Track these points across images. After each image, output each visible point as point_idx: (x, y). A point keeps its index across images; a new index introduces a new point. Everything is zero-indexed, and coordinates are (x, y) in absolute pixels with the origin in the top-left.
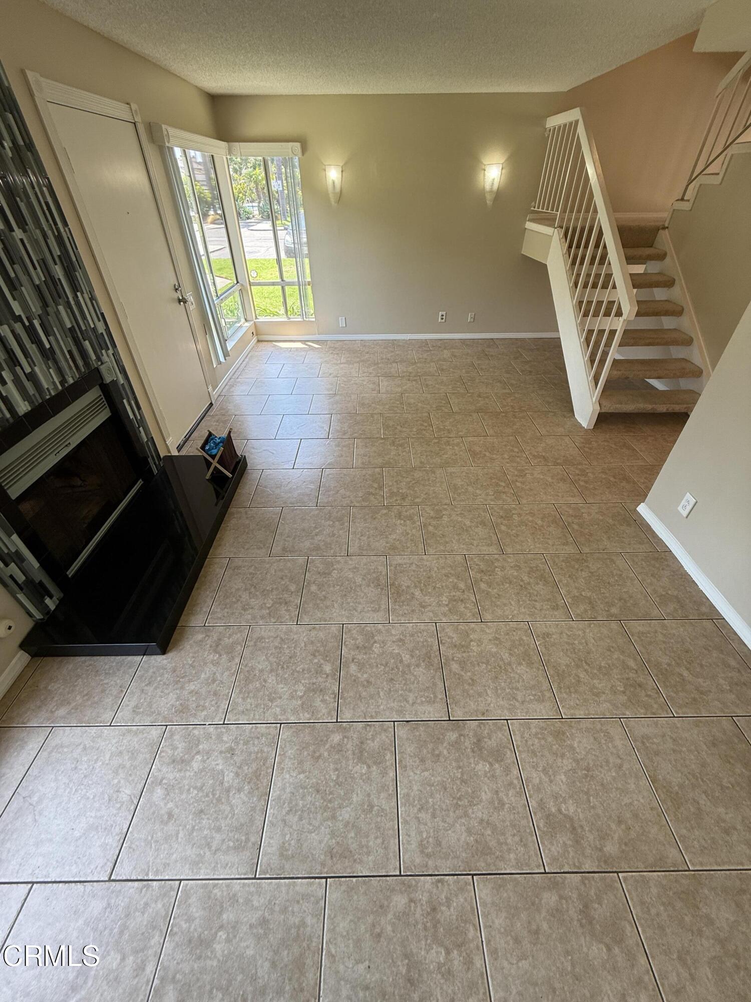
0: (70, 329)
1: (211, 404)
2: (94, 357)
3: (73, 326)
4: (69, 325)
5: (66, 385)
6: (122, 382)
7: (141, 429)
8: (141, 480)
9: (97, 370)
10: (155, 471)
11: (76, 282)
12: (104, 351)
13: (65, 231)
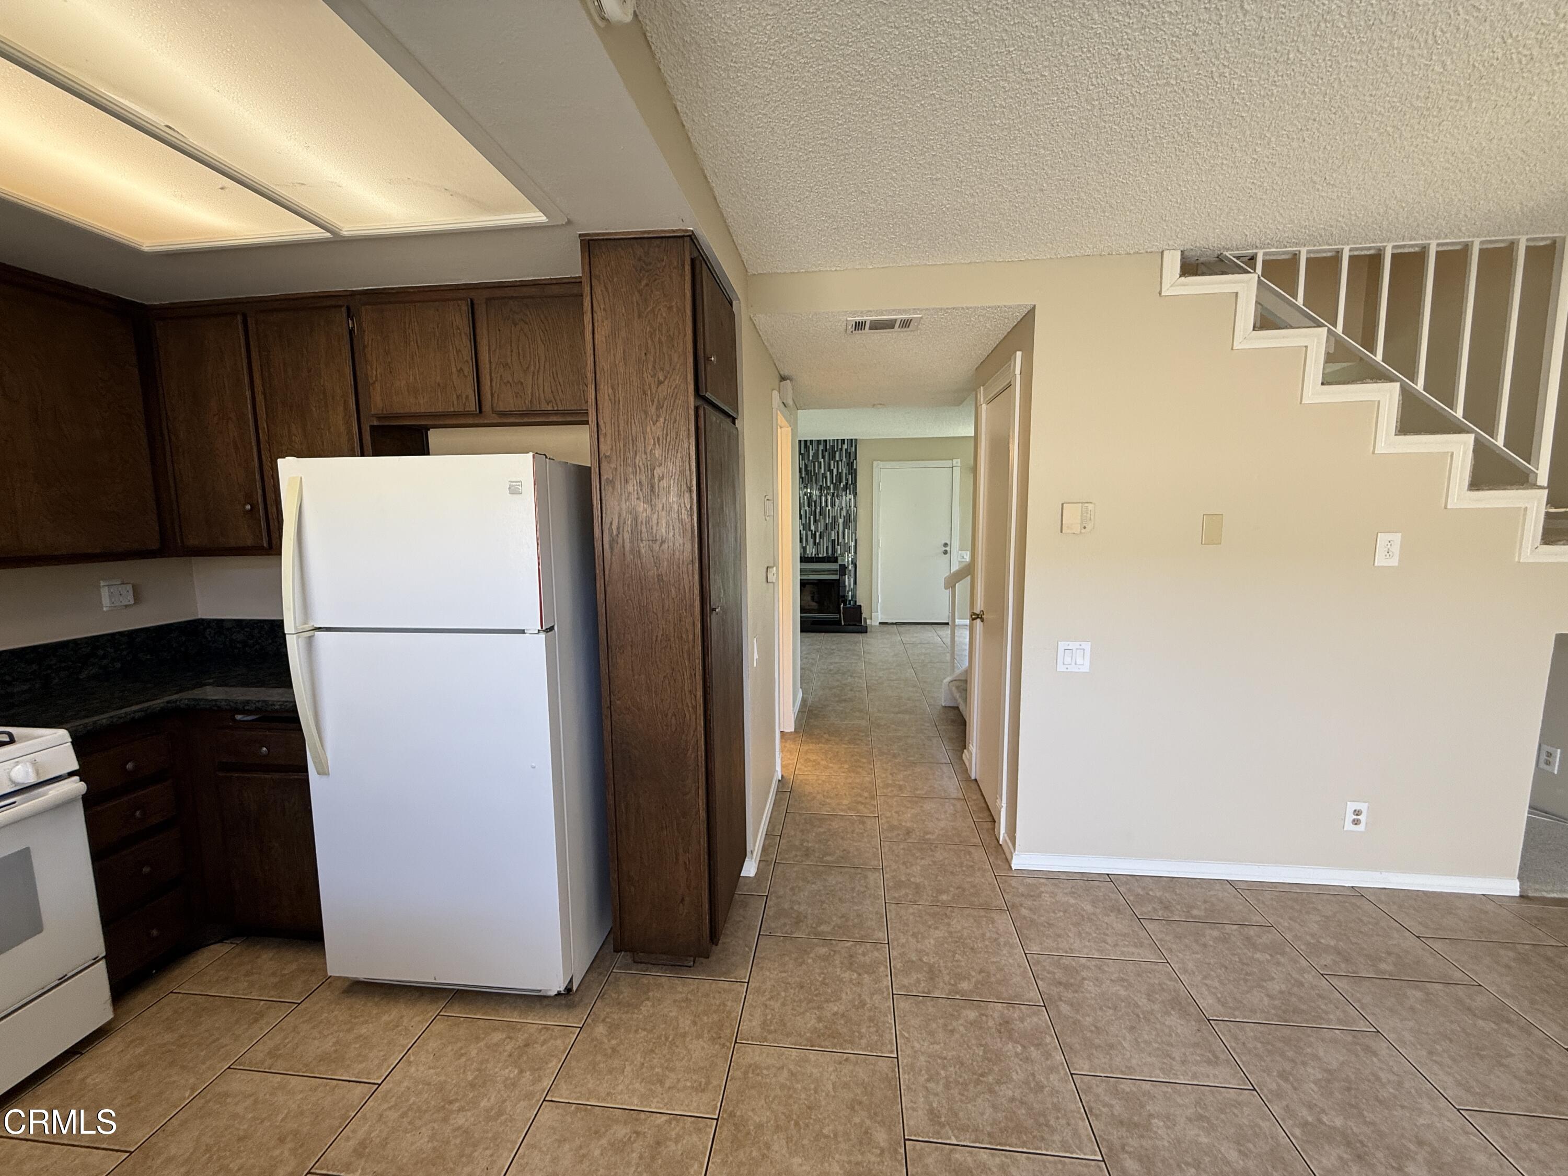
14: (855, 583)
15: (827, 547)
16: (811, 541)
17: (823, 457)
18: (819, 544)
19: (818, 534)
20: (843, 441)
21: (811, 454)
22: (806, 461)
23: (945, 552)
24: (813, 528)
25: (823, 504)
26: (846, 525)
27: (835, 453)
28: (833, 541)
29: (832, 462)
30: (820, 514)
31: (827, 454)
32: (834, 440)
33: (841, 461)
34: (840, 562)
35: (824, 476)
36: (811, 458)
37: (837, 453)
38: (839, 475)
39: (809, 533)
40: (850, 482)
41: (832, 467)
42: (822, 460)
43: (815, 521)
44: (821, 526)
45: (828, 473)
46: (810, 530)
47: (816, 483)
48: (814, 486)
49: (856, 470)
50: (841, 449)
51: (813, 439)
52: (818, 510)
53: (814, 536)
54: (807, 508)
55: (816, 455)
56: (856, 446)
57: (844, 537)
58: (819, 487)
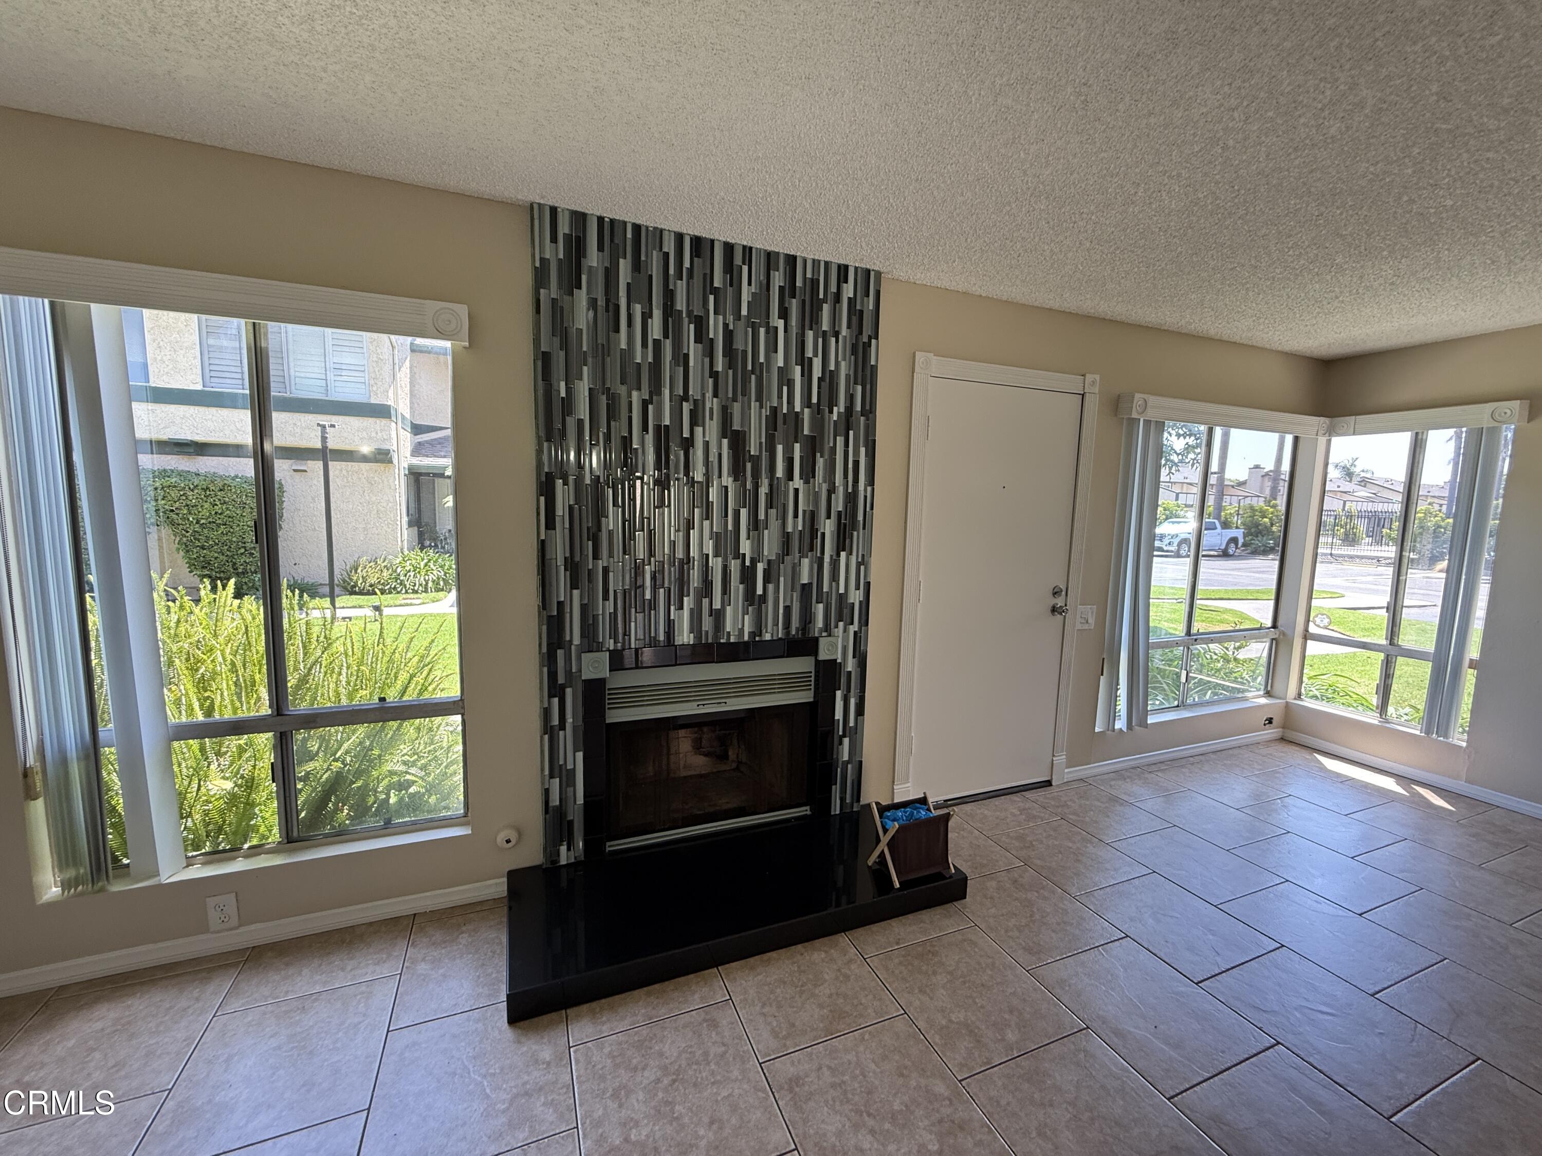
0: (804, 585)
1: (1048, 783)
2: (820, 623)
3: (810, 584)
4: (805, 580)
5: (757, 639)
6: (849, 668)
7: (846, 741)
8: (808, 808)
9: (816, 640)
10: (836, 809)
11: (847, 541)
12: (841, 624)
13: (865, 490)
14: (860, 711)
15: (788, 609)
16: (737, 588)
17: (784, 314)
18: (763, 598)
19: (760, 567)
20: (843, 270)
21: (745, 298)
22: (730, 319)
23: (1054, 610)
24: (746, 547)
25: (780, 473)
26: (843, 542)
27: (820, 303)
28: (806, 588)
29: (810, 334)
30: (770, 505)
31: (794, 305)
32: (816, 263)
33: (837, 334)
34: (823, 655)
35: (784, 373)
36: (744, 312)
37: (826, 308)
38: (829, 379)
39: (735, 565)
40: (859, 408)
41: (809, 353)
42: (780, 324)
43: (755, 525)
44: (770, 547)
45: (798, 369)
46: (738, 555)
47: (759, 399)
48: (754, 405)
49: (874, 369)
50: (838, 297)
51: (757, 245)
52: (763, 490)
53: (748, 576)
54: (728, 481)
55: (761, 302)
56: (878, 293)
57: (835, 577)
58: (765, 412)
